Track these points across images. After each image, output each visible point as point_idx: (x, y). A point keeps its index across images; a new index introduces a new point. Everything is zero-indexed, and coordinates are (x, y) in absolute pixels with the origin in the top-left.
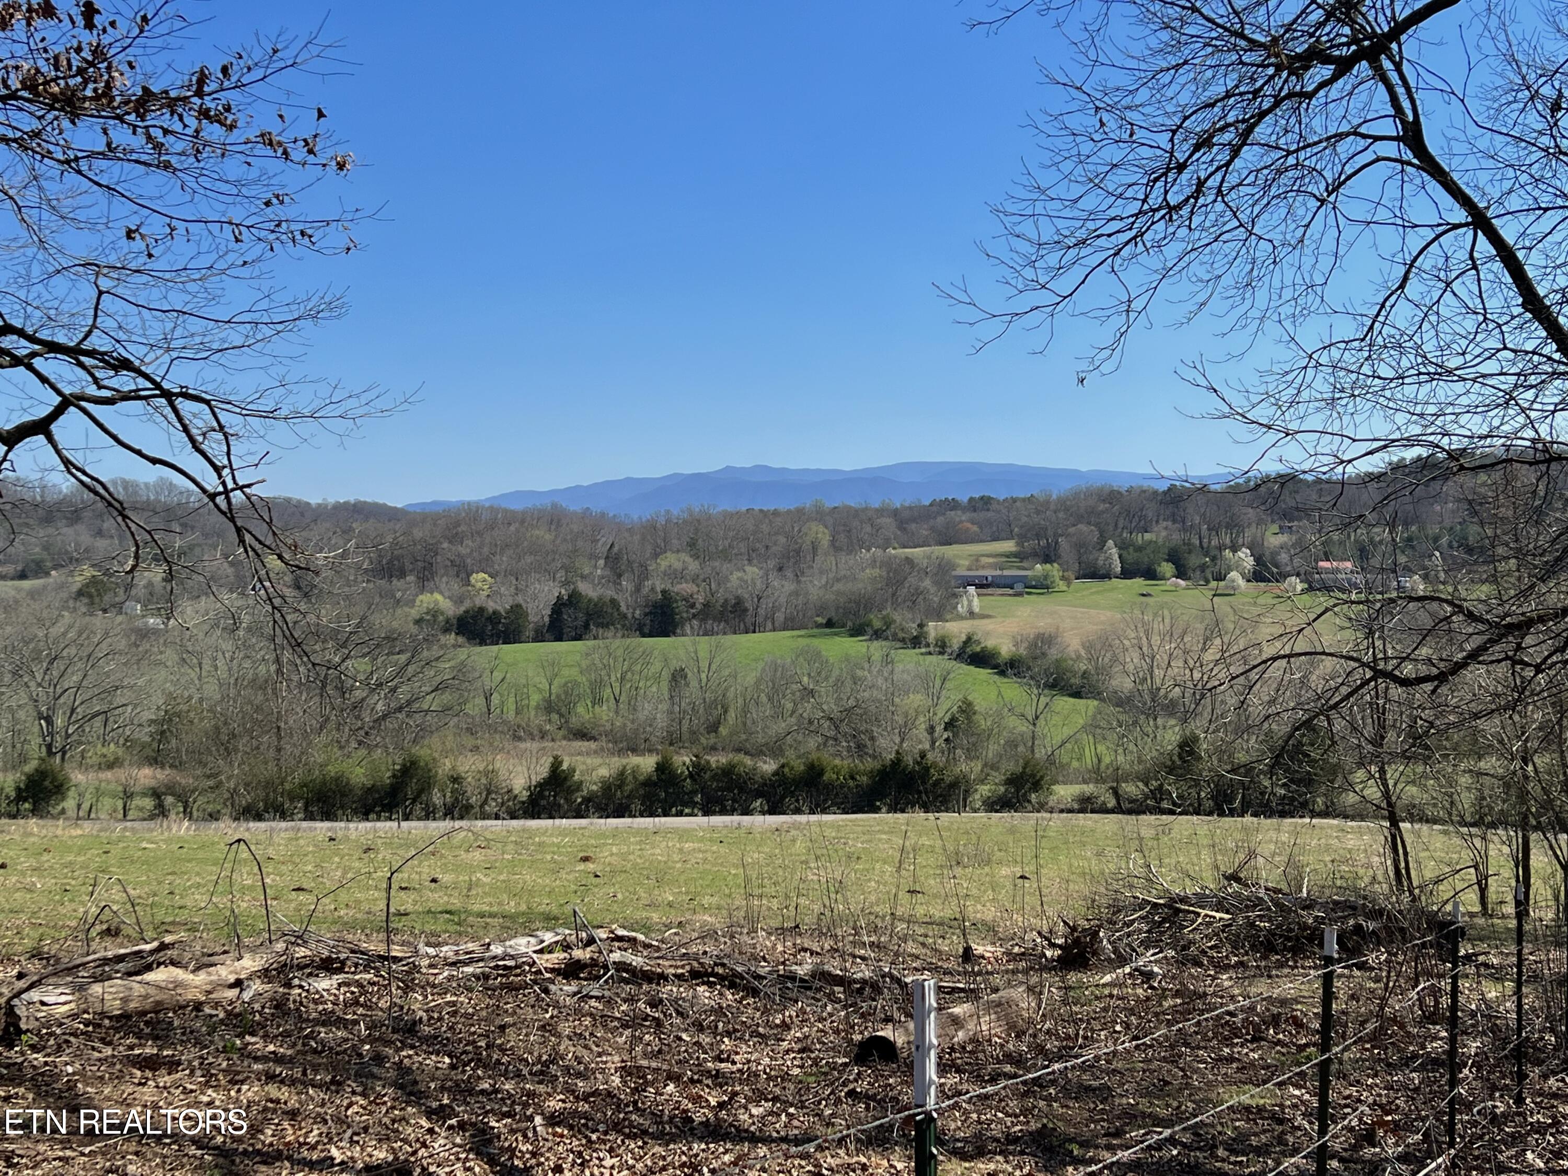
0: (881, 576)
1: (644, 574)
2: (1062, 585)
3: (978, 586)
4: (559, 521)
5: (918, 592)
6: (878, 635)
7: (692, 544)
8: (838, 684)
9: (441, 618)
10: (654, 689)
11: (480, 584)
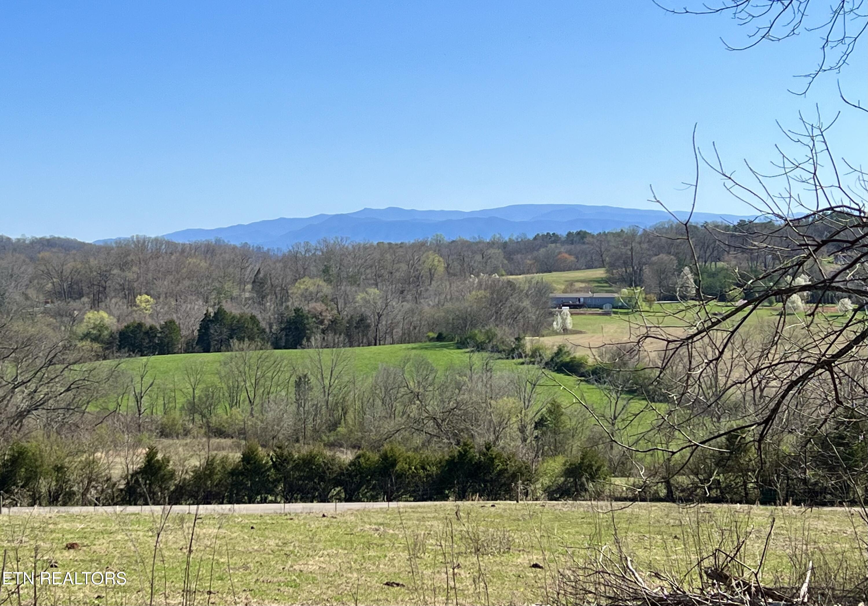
0: (485, 297)
1: (285, 295)
2: (644, 306)
3: (572, 307)
4: (214, 250)
5: (519, 311)
6: (480, 347)
7: (326, 271)
8: (443, 388)
9: (106, 332)
10: (283, 393)
11: (144, 305)
